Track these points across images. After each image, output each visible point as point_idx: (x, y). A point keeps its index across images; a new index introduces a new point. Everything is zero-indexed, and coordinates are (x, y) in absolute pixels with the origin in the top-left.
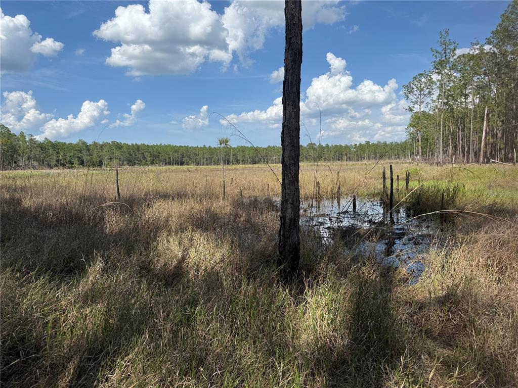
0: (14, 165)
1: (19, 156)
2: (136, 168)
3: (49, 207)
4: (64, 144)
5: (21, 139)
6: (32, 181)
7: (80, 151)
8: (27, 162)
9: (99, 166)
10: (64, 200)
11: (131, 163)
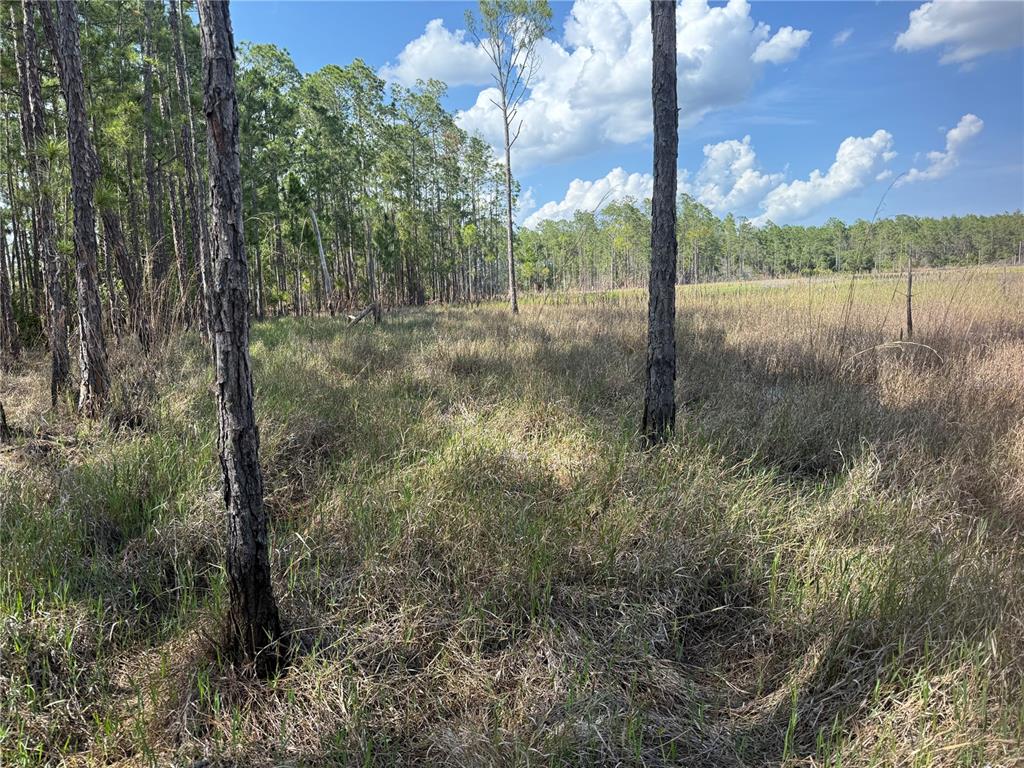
0: (714, 273)
1: (723, 257)
2: (950, 269)
3: (770, 348)
4: (800, 230)
5: (728, 226)
6: (743, 300)
7: (830, 241)
8: (734, 267)
9: (865, 269)
10: (798, 336)
11: (937, 259)
